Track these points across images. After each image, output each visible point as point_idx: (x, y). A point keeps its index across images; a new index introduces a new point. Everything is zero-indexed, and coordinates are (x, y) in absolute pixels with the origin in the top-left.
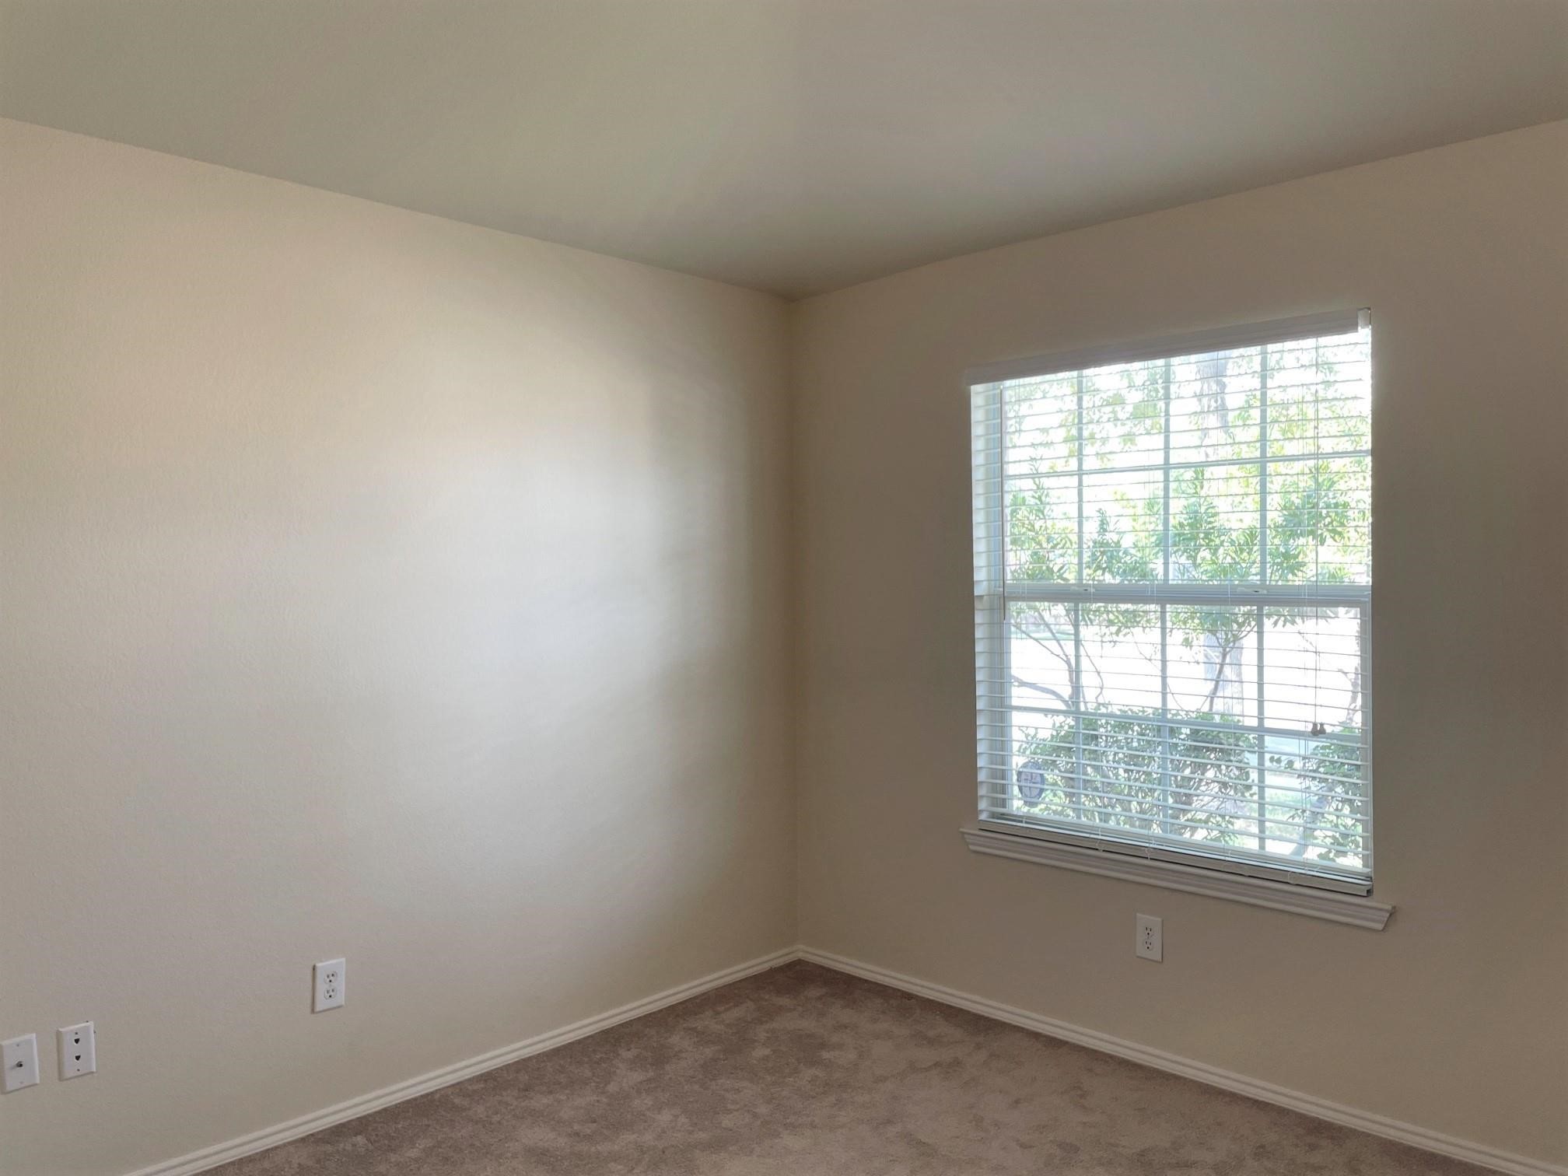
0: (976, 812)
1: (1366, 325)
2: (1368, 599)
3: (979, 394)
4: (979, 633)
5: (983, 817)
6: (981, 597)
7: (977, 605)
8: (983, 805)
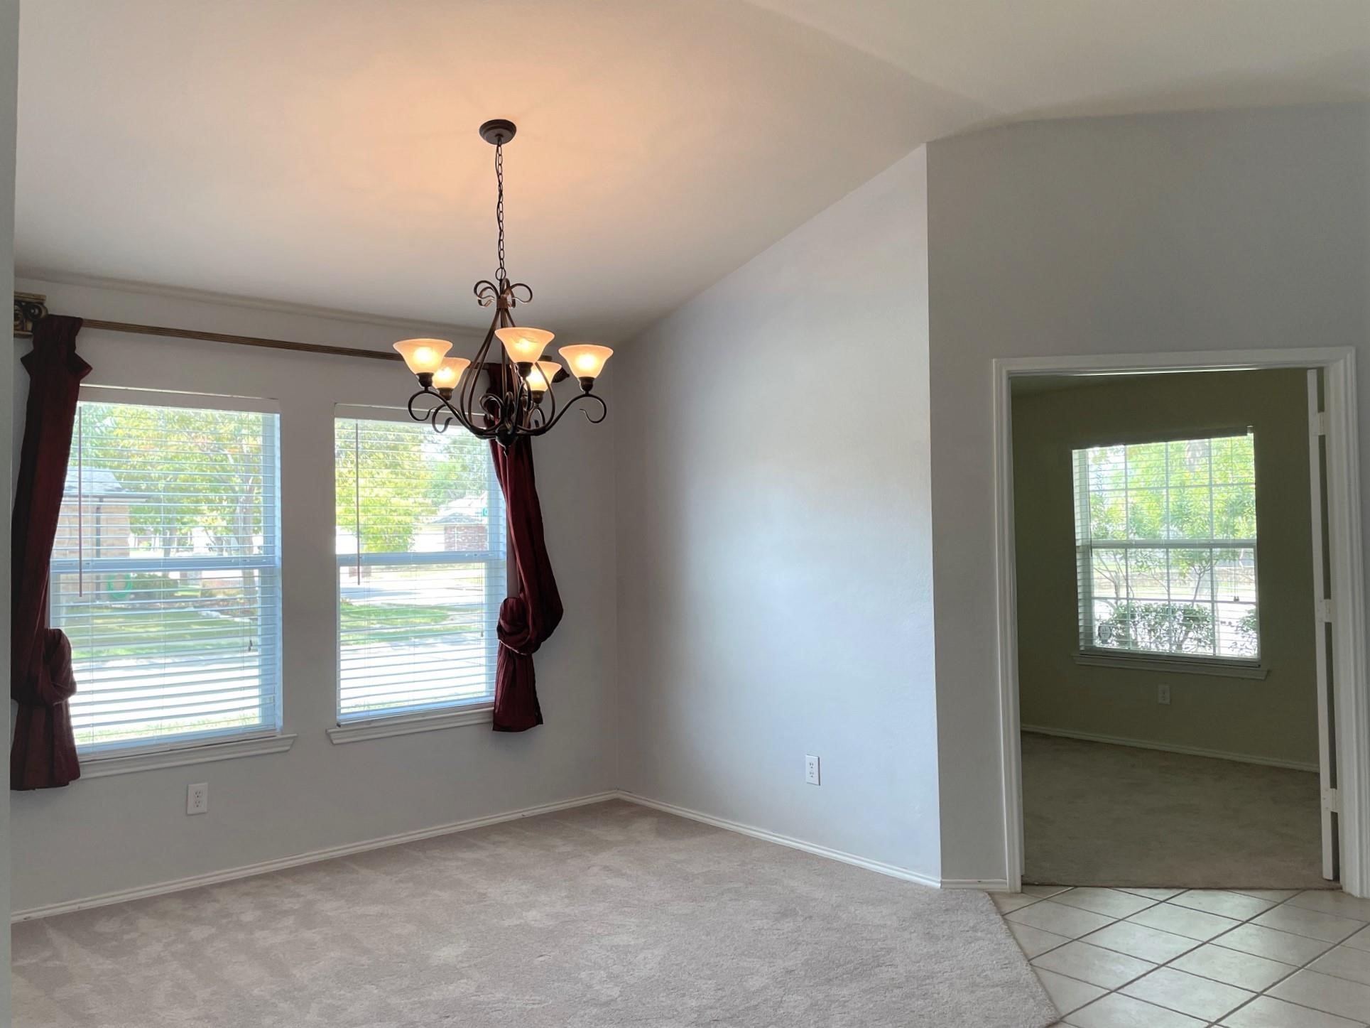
0: (1079, 647)
1: (1251, 433)
2: (1256, 545)
3: (1076, 454)
4: (1078, 563)
5: (1082, 649)
6: (1079, 546)
7: (1077, 550)
8: (1082, 643)
